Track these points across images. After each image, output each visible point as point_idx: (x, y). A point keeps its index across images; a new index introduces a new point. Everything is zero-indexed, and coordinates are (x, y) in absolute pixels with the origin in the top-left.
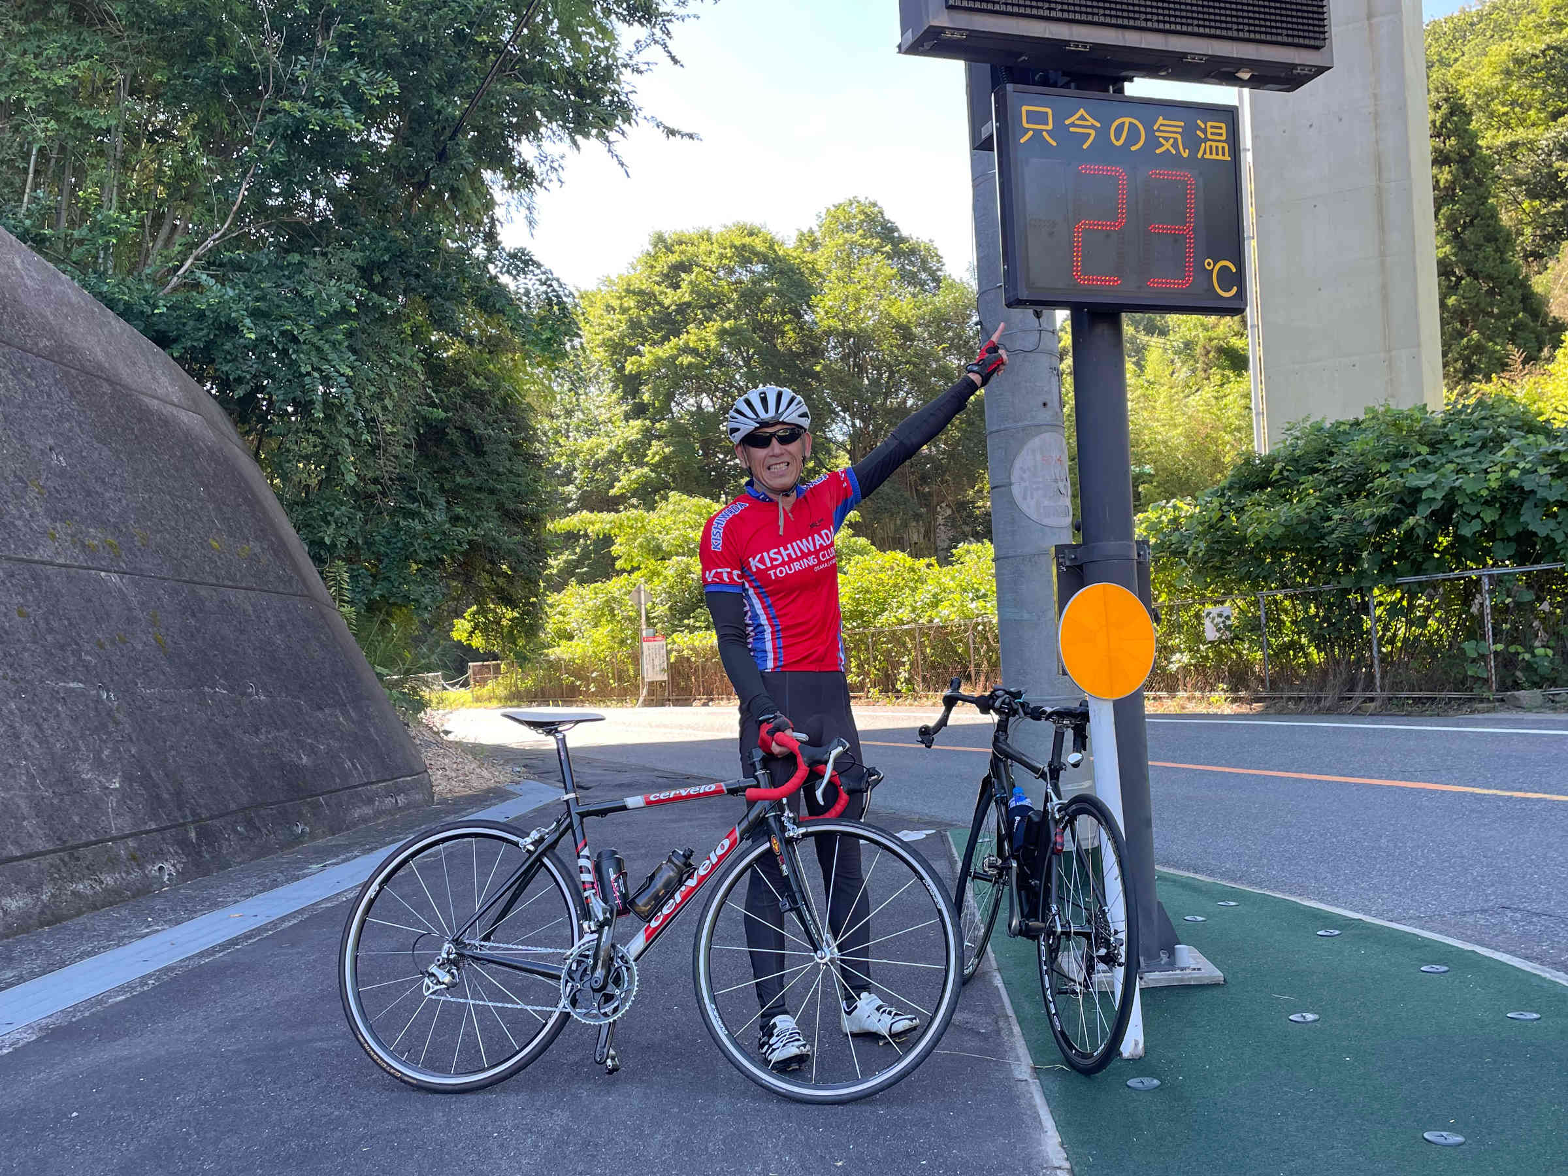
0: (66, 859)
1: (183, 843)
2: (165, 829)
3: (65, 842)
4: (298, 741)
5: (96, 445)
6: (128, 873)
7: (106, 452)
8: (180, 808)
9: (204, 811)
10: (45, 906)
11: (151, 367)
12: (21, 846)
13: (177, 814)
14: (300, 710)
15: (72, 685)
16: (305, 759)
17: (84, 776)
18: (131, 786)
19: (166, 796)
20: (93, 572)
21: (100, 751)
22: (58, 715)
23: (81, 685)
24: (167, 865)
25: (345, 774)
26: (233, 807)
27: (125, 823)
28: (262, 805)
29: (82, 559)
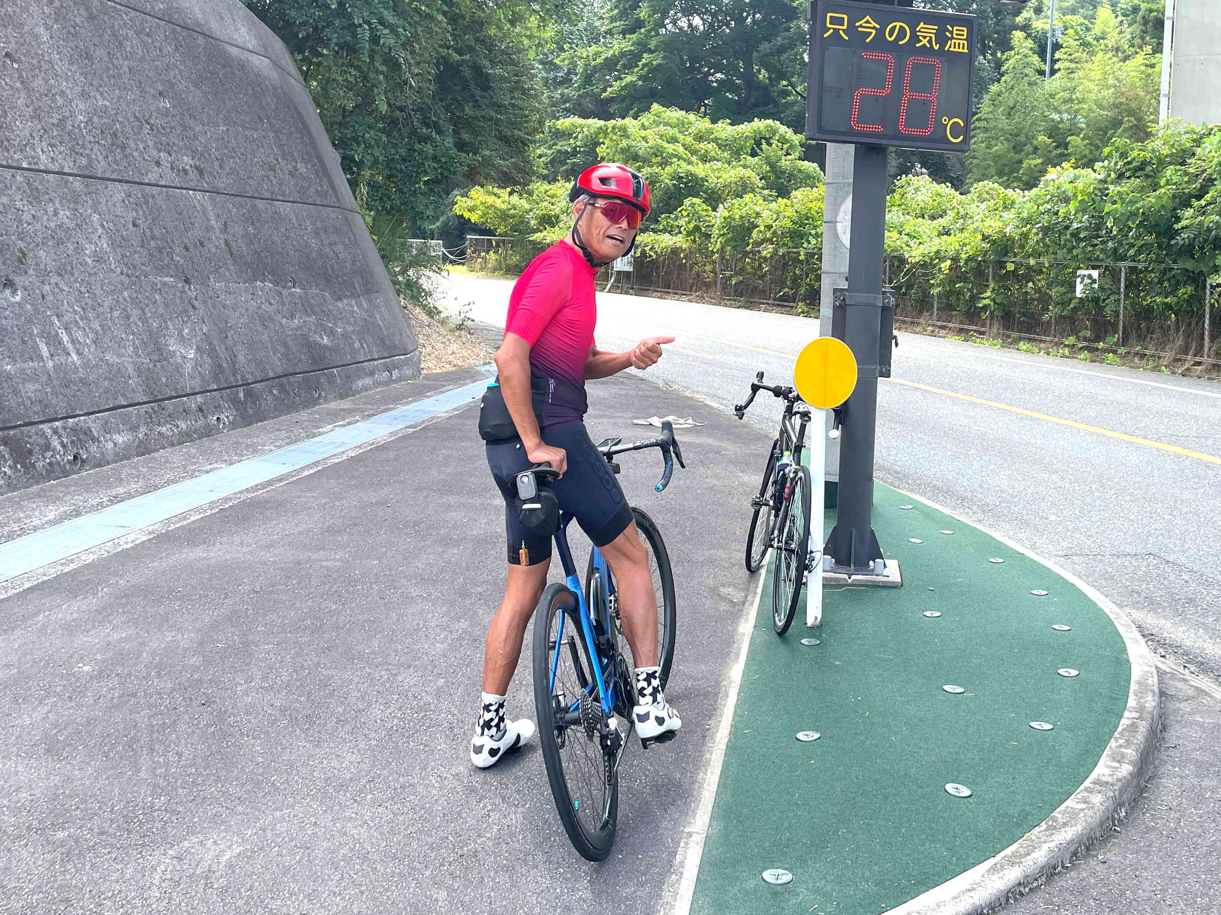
0: (156, 409)
1: (235, 401)
2: (222, 389)
3: (156, 396)
4: (322, 325)
5: (192, 89)
6: (196, 421)
7: (199, 94)
8: (234, 375)
9: (250, 377)
10: (141, 442)
11: (234, 20)
12: (127, 398)
13: (232, 379)
14: (325, 301)
15: (166, 279)
16: (325, 340)
17: (170, 348)
18: (202, 357)
19: (225, 365)
20: (184, 191)
21: (182, 330)
22: (155, 302)
23: (172, 279)
24: (222, 417)
25: (355, 352)
26: (271, 375)
27: (196, 384)
28: (291, 374)
29: (177, 181)
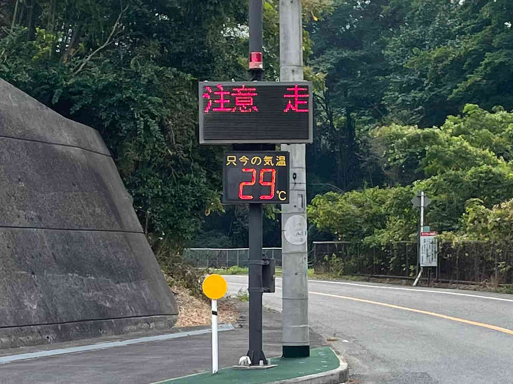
0: (19, 329)
1: (56, 330)
2: (50, 324)
3: (19, 324)
4: (106, 297)
5: (36, 174)
6: (37, 337)
7: (39, 177)
8: (56, 318)
9: (64, 320)
10: (12, 342)
12: (6, 324)
13: (55, 320)
14: (109, 284)
15: (22, 272)
16: (108, 305)
17: (25, 304)
18: (40, 308)
19: (51, 313)
20: (32, 229)
21: (31, 296)
22: (18, 283)
23: (25, 272)
24: (49, 336)
25: (127, 312)
26: (75, 320)
27: (37, 320)
28: (87, 320)
29: (28, 225)
